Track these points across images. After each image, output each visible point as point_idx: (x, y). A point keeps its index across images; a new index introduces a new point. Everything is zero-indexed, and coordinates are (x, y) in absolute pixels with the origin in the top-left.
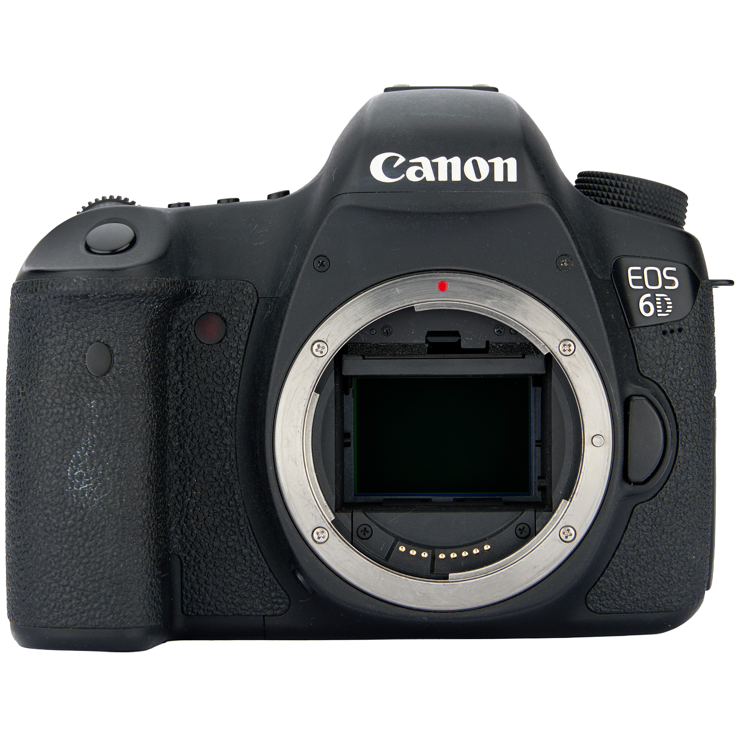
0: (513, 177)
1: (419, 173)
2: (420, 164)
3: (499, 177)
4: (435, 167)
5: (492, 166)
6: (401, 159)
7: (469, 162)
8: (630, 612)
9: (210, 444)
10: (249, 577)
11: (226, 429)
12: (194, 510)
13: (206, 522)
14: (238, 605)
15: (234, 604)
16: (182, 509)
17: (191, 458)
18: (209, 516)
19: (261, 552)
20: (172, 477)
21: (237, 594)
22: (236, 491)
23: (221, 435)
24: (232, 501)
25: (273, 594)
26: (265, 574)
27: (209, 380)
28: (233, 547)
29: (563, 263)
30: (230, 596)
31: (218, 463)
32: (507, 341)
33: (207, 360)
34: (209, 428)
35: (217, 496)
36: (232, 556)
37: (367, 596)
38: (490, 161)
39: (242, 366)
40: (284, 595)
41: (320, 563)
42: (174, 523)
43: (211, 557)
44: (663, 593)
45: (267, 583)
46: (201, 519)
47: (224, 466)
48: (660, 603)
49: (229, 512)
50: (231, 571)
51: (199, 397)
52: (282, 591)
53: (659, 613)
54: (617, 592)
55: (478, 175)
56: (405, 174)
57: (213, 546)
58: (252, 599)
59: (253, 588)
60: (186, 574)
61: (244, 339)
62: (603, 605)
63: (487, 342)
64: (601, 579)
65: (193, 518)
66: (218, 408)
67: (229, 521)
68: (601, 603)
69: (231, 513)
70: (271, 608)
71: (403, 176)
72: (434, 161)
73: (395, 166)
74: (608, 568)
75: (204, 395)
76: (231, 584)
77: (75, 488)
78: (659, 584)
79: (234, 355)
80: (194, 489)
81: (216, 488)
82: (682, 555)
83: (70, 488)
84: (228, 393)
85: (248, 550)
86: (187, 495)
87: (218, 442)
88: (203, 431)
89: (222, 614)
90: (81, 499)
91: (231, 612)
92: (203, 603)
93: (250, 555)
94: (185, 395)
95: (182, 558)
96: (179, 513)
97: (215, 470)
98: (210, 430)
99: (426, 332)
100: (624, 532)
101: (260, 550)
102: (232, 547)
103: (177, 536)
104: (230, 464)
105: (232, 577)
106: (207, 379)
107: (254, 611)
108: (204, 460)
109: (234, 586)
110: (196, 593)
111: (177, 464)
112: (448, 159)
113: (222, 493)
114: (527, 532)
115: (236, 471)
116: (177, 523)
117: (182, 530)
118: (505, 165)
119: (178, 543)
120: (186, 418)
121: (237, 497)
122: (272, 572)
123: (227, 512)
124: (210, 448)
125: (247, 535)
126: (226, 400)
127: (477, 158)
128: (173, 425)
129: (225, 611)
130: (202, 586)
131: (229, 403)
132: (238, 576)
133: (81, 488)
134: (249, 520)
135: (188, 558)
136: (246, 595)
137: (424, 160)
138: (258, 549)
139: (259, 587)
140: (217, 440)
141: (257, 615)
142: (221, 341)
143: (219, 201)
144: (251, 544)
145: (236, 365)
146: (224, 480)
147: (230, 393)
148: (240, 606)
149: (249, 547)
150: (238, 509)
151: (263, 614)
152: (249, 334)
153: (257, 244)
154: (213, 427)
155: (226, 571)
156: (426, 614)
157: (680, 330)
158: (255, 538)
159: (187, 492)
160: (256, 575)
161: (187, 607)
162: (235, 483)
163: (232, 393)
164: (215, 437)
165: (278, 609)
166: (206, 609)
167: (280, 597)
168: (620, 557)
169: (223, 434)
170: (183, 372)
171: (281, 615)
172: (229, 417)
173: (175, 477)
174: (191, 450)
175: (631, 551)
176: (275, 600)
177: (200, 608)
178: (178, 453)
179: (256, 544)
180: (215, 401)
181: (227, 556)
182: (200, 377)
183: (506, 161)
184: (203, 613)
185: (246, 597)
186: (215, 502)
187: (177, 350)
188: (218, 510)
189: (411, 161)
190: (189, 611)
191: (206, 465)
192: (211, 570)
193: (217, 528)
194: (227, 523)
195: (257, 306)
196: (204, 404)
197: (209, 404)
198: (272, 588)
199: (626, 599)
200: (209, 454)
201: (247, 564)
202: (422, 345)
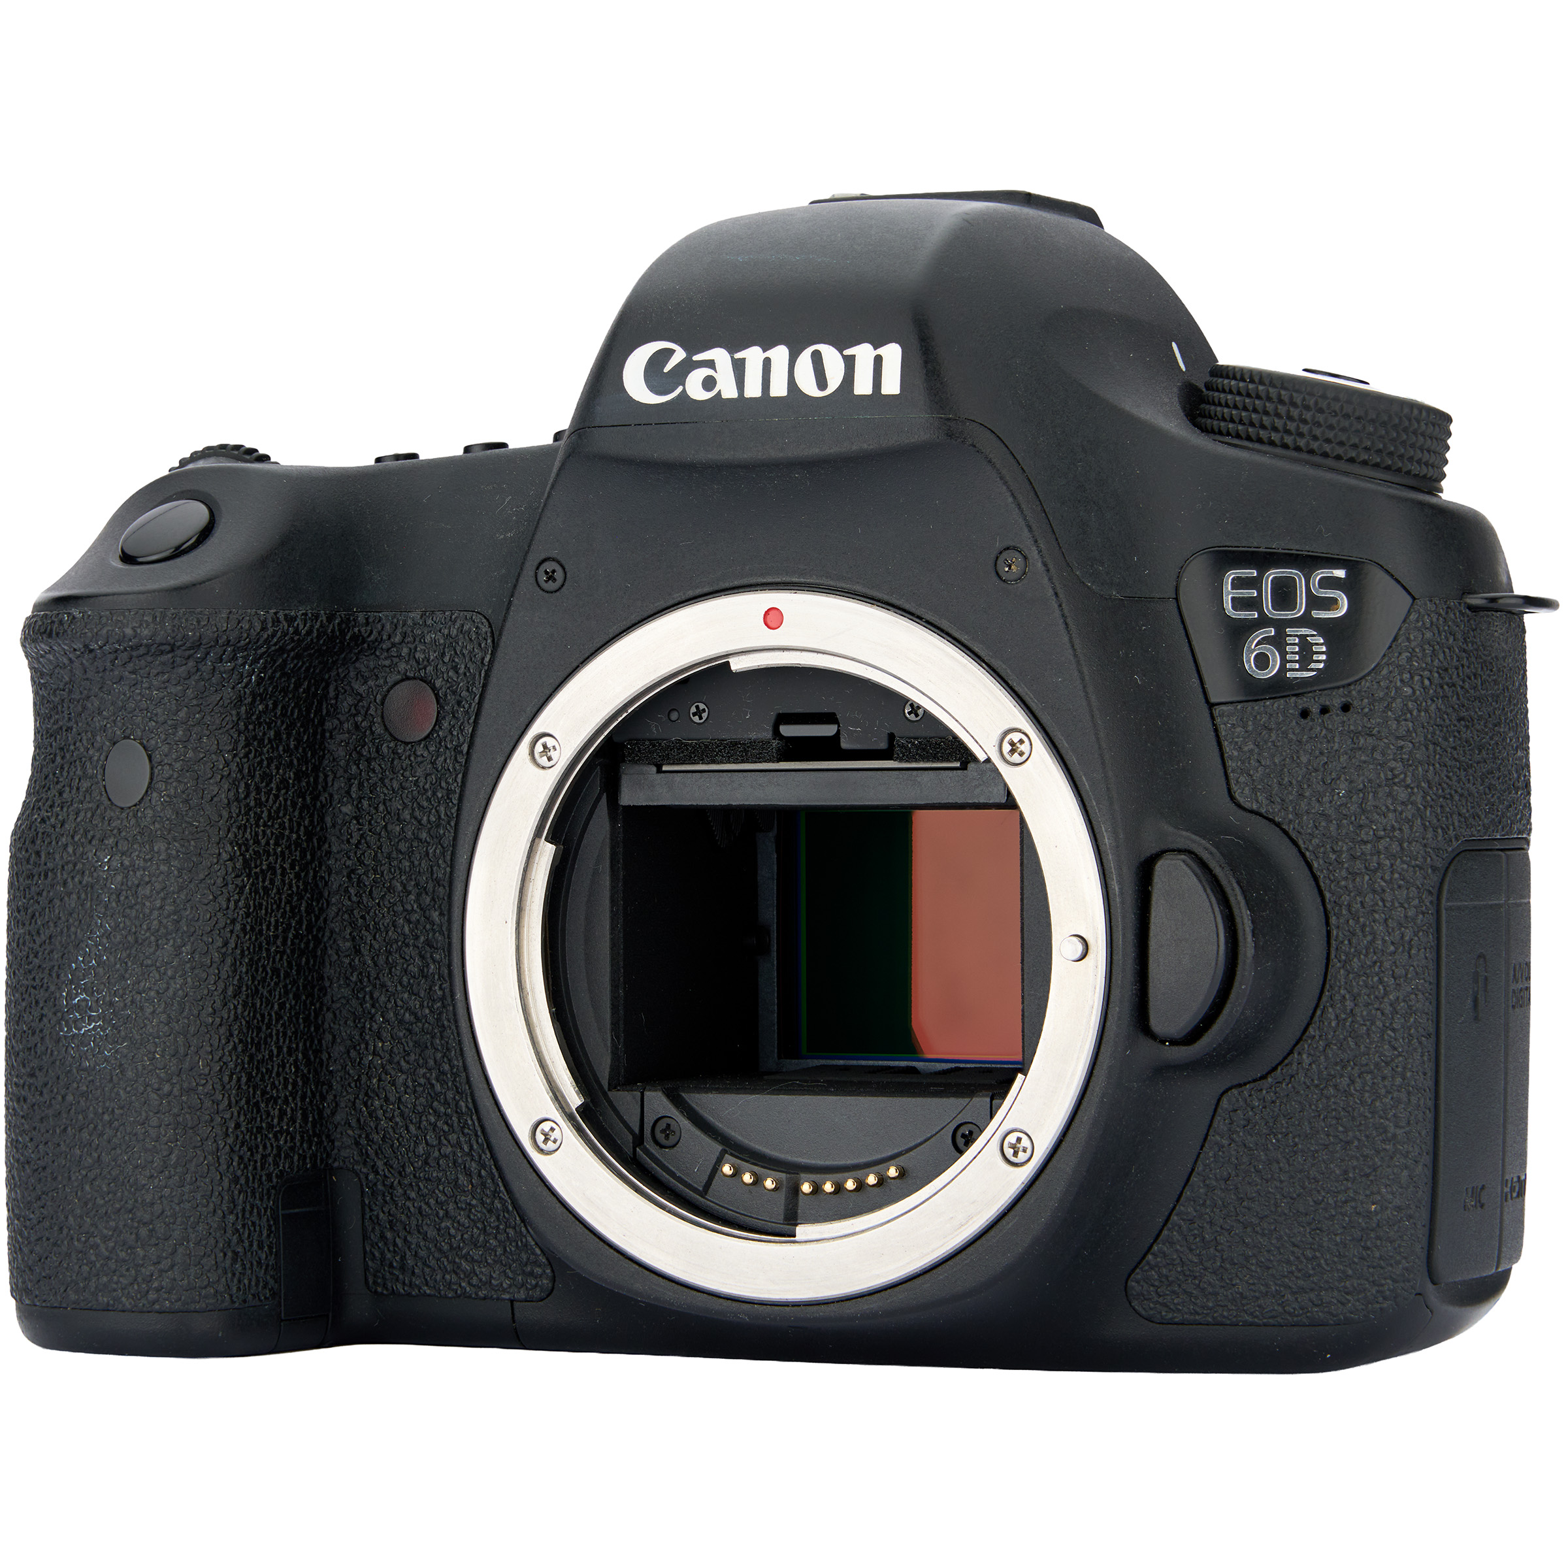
0: (892, 385)
1: (709, 383)
2: (711, 364)
3: (863, 386)
4: (739, 367)
5: (850, 362)
6: (680, 355)
7: (805, 358)
8: (1228, 1322)
9: (406, 945)
10: (480, 1220)
12: (380, 1080)
13: (401, 1105)
14: (462, 1276)
15: (457, 1274)
16: (359, 1076)
17: (373, 974)
18: (406, 1093)
20: (337, 1012)
21: (460, 1253)
22: (450, 1043)
23: (424, 928)
24: (445, 1063)
25: (523, 1257)
26: (506, 1215)
27: (405, 815)
28: (451, 1158)
29: (1009, 565)
30: (448, 1257)
31: (421, 985)
32: (928, 733)
33: (402, 775)
34: (405, 914)
35: (420, 1051)
36: (450, 1176)
37: (635, 1265)
38: (847, 352)
39: (462, 787)
40: (541, 1258)
41: (546, 1192)
42: (343, 1105)
43: (412, 1176)
44: (1301, 1282)
45: (510, 1233)
46: (393, 1098)
47: (431, 991)
48: (1296, 1305)
49: (442, 1085)
50: (449, 1206)
51: (385, 849)
52: (536, 1251)
53: (1295, 1329)
54: (1195, 1278)
55: (822, 383)
56: (684, 385)
57: (415, 1154)
58: (488, 1264)
59: (489, 1244)
60: (371, 1210)
61: (467, 730)
62: (1165, 1305)
63: (891, 737)
64: (1155, 1248)
65: (378, 1096)
66: (419, 872)
67: (441, 1104)
68: (1160, 1300)
69: (445, 1087)
70: (523, 1286)
71: (680, 389)
72: (738, 356)
73: (667, 369)
74: (1169, 1225)
75: (396, 845)
76: (449, 1233)
77: (73, 1030)
78: (1288, 1262)
79: (448, 764)
80: (379, 1038)
81: (417, 1035)
82: (1346, 1202)
83: (65, 1029)
84: (438, 841)
85: (475, 1163)
86: (367, 1048)
87: (419, 943)
88: (395, 919)
89: (437, 1294)
90: (83, 1050)
91: (453, 1290)
92: (403, 1268)
93: (479, 1175)
94: (363, 846)
95: (362, 1176)
96: (353, 1085)
97: (415, 999)
99: (773, 714)
100: (1202, 1147)
101: (495, 1165)
102: (448, 1156)
103: (350, 1132)
104: (440, 987)
105: (451, 1218)
106: (402, 813)
107: (493, 1289)
108: (396, 978)
109: (454, 1237)
110: (389, 1250)
111: (348, 985)
112: (764, 351)
113: (427, 1046)
115: (449, 1001)
116: (350, 1104)
117: (358, 1120)
118: (878, 360)
119: (354, 1146)
120: (365, 892)
121: (451, 1054)
122: (517, 1211)
123: (437, 1086)
124: (406, 953)
125: (473, 1134)
126: (433, 857)
127: (821, 347)
128: (340, 905)
129: (442, 1287)
130: (398, 1235)
131: (438, 862)
132: (461, 1217)
133: (83, 1030)
134: (474, 1103)
135: (371, 1177)
136: (477, 1255)
137: (719, 355)
138: (491, 1162)
139: (499, 1242)
140: (417, 937)
141: (500, 1299)
142: (428, 736)
144: (480, 1152)
145: (451, 786)
146: (429, 1020)
147: (441, 842)
148: (467, 1279)
149: (476, 1158)
150: (455, 1079)
151: (510, 1296)
152: (475, 721)
153: (502, 537)
154: (411, 912)
155: (440, 1206)
156: (746, 1306)
157: (1346, 708)
158: (485, 1139)
159: (367, 1044)
160: (492, 1216)
161: (375, 1276)
162: (449, 1027)
163: (445, 842)
164: (415, 932)
165: (535, 1287)
166: (407, 1282)
167: (535, 1263)
168: (1194, 1201)
169: (428, 925)
170: (360, 798)
171: (542, 1300)
172: (437, 891)
173: (344, 1012)
174: (373, 959)
175: (1221, 1189)
176: (528, 1269)
177: (397, 1279)
178: (350, 964)
179: (487, 1152)
180: (414, 858)
181: (440, 1175)
182: (389, 808)
183: (880, 351)
184: (402, 1291)
185: (476, 1261)
186: (415, 1064)
187: (351, 755)
188: (422, 1081)
189: (696, 358)
190: (378, 1285)
191: (399, 988)
192: (414, 1204)
193: (421, 1117)
194: (438, 1106)
195: (490, 663)
196: (396, 863)
197: (405, 864)
198: (519, 1243)
199: (1216, 1294)
200: (405, 966)
201: (476, 1193)
202: (765, 743)
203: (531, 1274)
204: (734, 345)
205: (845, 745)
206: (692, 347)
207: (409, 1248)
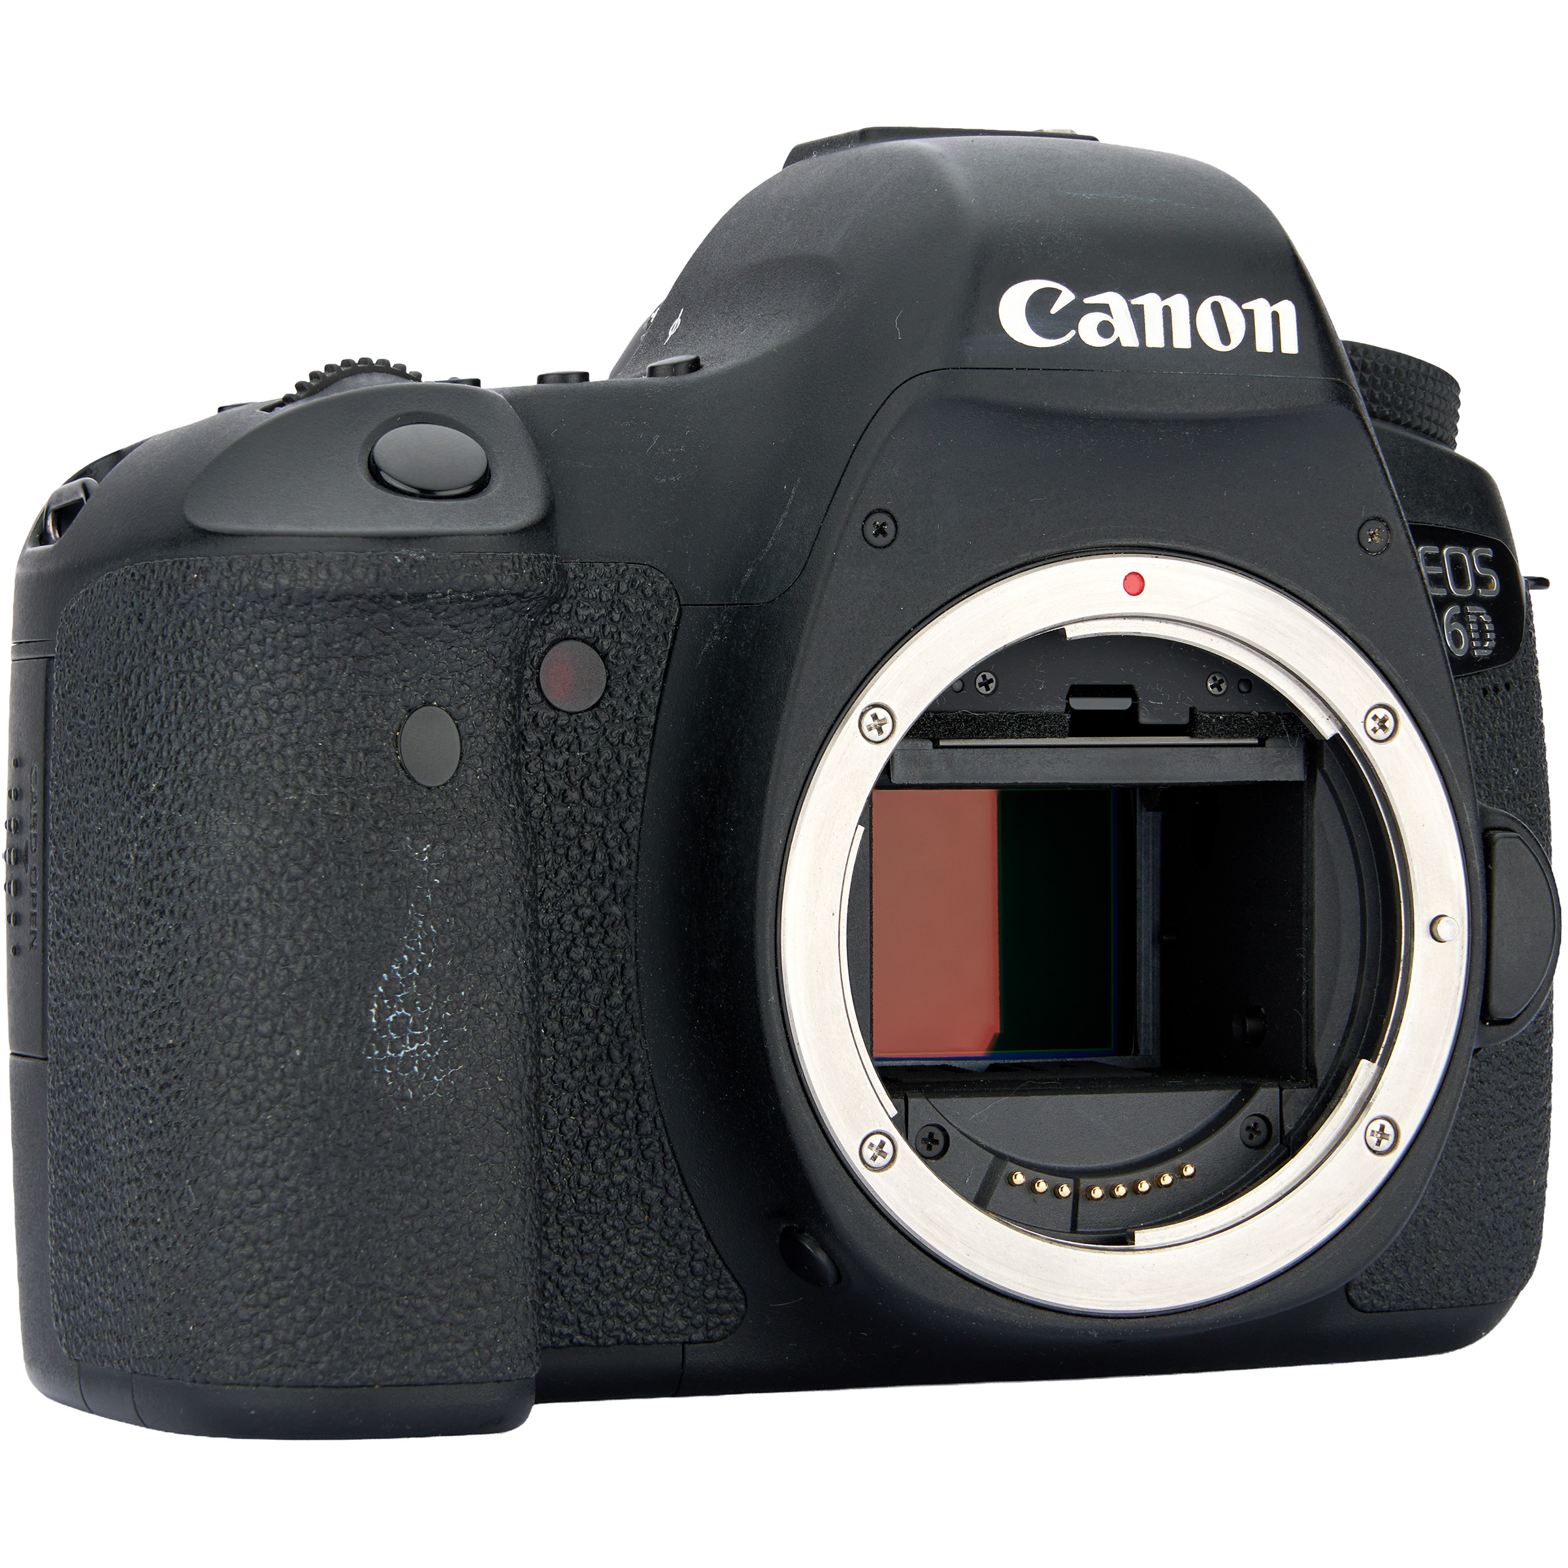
0: (1290, 345)
1: (1105, 329)
2: (1105, 308)
3: (1264, 344)
4: (1138, 314)
5: (1249, 315)
6: (1066, 297)
7: (1205, 308)
8: (1425, 1306)
9: (576, 946)
10: (656, 1254)
11: (616, 910)
13: (565, 1129)
14: (628, 1320)
15: (621, 1318)
19: (689, 1195)
21: (628, 1294)
22: (636, 1055)
23: (601, 924)
24: (626, 1078)
25: (710, 1292)
26: (696, 1246)
27: (574, 795)
28: (624, 1186)
29: (1372, 536)
30: (612, 1299)
31: (597, 990)
32: (1234, 708)
33: (568, 749)
34: (573, 909)
35: (590, 1066)
36: (622, 1207)
38: (1246, 306)
39: (649, 763)
40: (737, 1292)
43: (572, 1210)
44: (1482, 1262)
45: (698, 1266)
46: (553, 1120)
47: (608, 997)
48: (1477, 1285)
49: (618, 1103)
50: (618, 1241)
51: (550, 835)
52: (734, 1285)
53: (1472, 1308)
54: (1405, 1263)
55: (1225, 337)
56: (1077, 329)
57: (579, 1184)
58: (662, 1304)
59: (665, 1281)
61: (653, 699)
62: (1376, 1291)
63: (1192, 710)
66: (593, 861)
67: (616, 1125)
69: (623, 1105)
70: (702, 1325)
71: (1072, 333)
72: (1135, 301)
73: (1054, 310)
75: (564, 830)
76: (615, 1273)
77: (389, 1053)
79: (630, 736)
80: (538, 1053)
81: (588, 1047)
82: (1518, 1181)
83: (376, 1052)
84: (617, 825)
85: (660, 1190)
87: (594, 942)
88: (560, 915)
89: (593, 1343)
90: (404, 1077)
91: (614, 1337)
92: (551, 1318)
93: (662, 1203)
97: (587, 1007)
98: (576, 912)
99: (1069, 686)
101: (687, 1190)
102: (620, 1184)
104: (623, 992)
105: (619, 1254)
106: (569, 793)
107: (664, 1332)
108: (563, 982)
109: (622, 1276)
112: (1163, 299)
113: (602, 1060)
114: (1264, 1134)
115: (637, 1008)
118: (1275, 317)
121: (638, 1068)
122: (711, 1241)
123: (614, 1105)
124: (578, 953)
125: (659, 1157)
126: (612, 844)
127: (1219, 299)
129: (601, 1334)
130: (550, 1279)
131: (620, 849)
132: (632, 1253)
133: (403, 1053)
134: (664, 1122)
136: (648, 1294)
137: (1112, 299)
138: (683, 1188)
139: (678, 1277)
140: (591, 935)
141: (671, 1343)
142: (597, 705)
143: (542, 379)
144: (667, 1177)
145: (636, 763)
146: (608, 1029)
147: (621, 826)
148: (633, 1324)
149: (661, 1184)
150: (639, 1095)
151: (681, 1338)
152: (662, 689)
153: (664, 480)
154: (582, 906)
155: (605, 1242)
156: (1098, 1322)
157: (1508, 687)
158: (677, 1162)
160: (674, 1249)
162: (634, 1037)
163: (629, 826)
164: (589, 930)
165: (717, 1326)
166: (558, 1332)
167: (727, 1299)
169: (608, 921)
171: (722, 1339)
172: (621, 882)
174: (533, 961)
176: (714, 1306)
177: (544, 1330)
179: (678, 1177)
180: (588, 845)
181: (609, 1206)
182: (553, 787)
183: (1276, 307)
184: (550, 1342)
185: (647, 1301)
186: (585, 1081)
188: (593, 1100)
189: (1087, 301)
191: (566, 994)
192: (573, 1241)
193: (588, 1142)
194: (613, 1128)
195: (678, 623)
196: (561, 851)
197: (575, 852)
198: (709, 1277)
200: (575, 969)
201: (655, 1224)
202: (1058, 717)
203: (717, 1312)
204: (1129, 293)
205: (1144, 719)
206: (1083, 287)
207: (562, 1293)
